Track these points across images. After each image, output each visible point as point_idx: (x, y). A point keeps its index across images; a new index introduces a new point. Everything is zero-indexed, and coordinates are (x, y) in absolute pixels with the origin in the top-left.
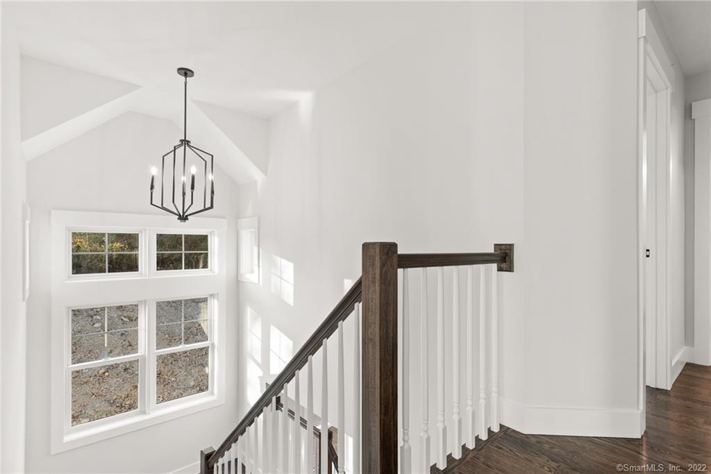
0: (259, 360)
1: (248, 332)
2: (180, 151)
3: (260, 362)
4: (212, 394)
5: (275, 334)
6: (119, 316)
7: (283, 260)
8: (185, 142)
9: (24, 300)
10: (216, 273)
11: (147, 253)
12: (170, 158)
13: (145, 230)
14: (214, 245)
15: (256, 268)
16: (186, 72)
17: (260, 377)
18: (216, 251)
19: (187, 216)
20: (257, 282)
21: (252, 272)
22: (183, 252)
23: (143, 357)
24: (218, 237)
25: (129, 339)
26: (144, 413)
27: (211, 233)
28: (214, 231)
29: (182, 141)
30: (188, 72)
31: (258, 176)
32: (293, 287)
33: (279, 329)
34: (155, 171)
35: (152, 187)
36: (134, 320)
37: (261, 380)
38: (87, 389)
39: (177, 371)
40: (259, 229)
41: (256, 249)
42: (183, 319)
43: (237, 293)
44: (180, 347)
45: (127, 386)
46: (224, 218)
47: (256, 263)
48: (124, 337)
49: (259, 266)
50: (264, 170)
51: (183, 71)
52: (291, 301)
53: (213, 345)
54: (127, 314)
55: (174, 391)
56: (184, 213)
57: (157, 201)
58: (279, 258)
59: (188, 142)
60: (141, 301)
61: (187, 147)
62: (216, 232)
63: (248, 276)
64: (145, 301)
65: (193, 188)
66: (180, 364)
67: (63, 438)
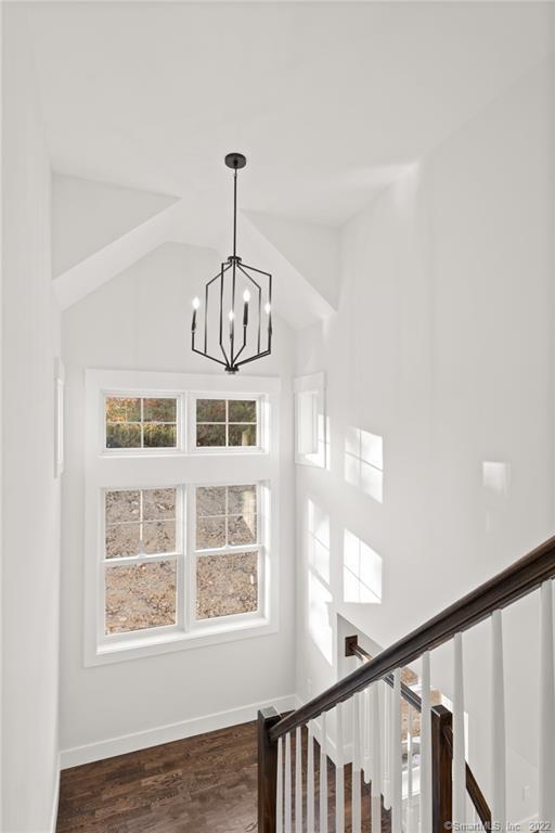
0: (327, 578)
1: (310, 535)
2: (228, 274)
3: (328, 581)
4: (263, 616)
5: (352, 544)
6: (156, 503)
7: (364, 433)
8: (235, 260)
9: (55, 476)
10: (267, 452)
11: (185, 425)
12: (215, 287)
13: (184, 394)
14: (265, 415)
15: (321, 445)
16: (236, 161)
17: (327, 603)
18: (267, 424)
19: (236, 365)
20: (323, 466)
21: (315, 451)
22: (227, 423)
23: (182, 557)
24: (270, 402)
25: (165, 530)
26: (182, 630)
27: (260, 398)
28: (264, 396)
29: (230, 258)
30: (239, 159)
31: (325, 313)
32: (380, 474)
33: (359, 536)
34: (197, 303)
35: (194, 327)
36: (171, 508)
37: (329, 608)
38: (125, 583)
39: (215, 573)
40: (325, 389)
41: (321, 417)
42: (227, 511)
43: (294, 480)
44: (223, 548)
45: (164, 585)
46: (278, 376)
47: (321, 436)
48: (160, 528)
49: (325, 443)
50: (334, 303)
51: (232, 159)
52: (378, 496)
53: (263, 548)
54: (163, 500)
55: (212, 597)
56: (233, 362)
57: (199, 346)
58: (358, 430)
59: (239, 259)
60: (178, 486)
61: (237, 268)
62: (267, 395)
63: (309, 457)
64: (184, 485)
65: (246, 322)
66: (218, 565)
67: (95, 650)
